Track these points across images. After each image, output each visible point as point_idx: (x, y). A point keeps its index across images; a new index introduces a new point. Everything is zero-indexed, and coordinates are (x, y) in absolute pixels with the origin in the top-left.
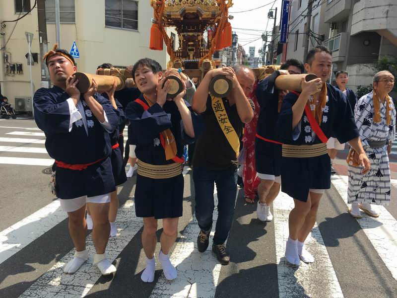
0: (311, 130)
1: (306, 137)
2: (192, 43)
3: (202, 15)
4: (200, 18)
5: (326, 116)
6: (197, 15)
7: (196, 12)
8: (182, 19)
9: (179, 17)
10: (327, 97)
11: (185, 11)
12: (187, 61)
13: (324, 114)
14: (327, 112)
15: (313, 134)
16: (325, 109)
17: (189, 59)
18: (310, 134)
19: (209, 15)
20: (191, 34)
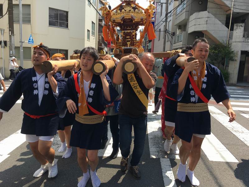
0: (194, 94)
1: (191, 98)
2: (129, 37)
3: (134, 20)
4: (134, 22)
5: (205, 84)
6: (131, 20)
7: (131, 18)
8: (122, 22)
9: (120, 21)
10: (206, 72)
11: (124, 17)
12: (126, 48)
13: (204, 82)
14: (206, 81)
15: (196, 96)
16: (205, 79)
17: (127, 47)
18: (194, 96)
19: (138, 19)
20: (129, 31)
